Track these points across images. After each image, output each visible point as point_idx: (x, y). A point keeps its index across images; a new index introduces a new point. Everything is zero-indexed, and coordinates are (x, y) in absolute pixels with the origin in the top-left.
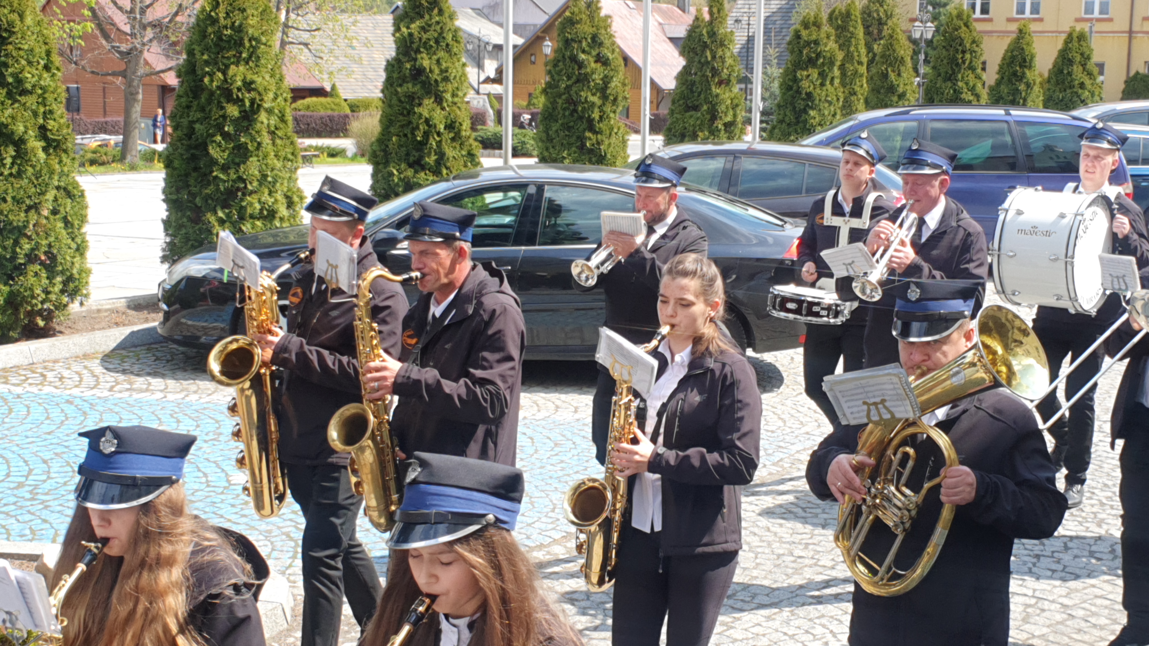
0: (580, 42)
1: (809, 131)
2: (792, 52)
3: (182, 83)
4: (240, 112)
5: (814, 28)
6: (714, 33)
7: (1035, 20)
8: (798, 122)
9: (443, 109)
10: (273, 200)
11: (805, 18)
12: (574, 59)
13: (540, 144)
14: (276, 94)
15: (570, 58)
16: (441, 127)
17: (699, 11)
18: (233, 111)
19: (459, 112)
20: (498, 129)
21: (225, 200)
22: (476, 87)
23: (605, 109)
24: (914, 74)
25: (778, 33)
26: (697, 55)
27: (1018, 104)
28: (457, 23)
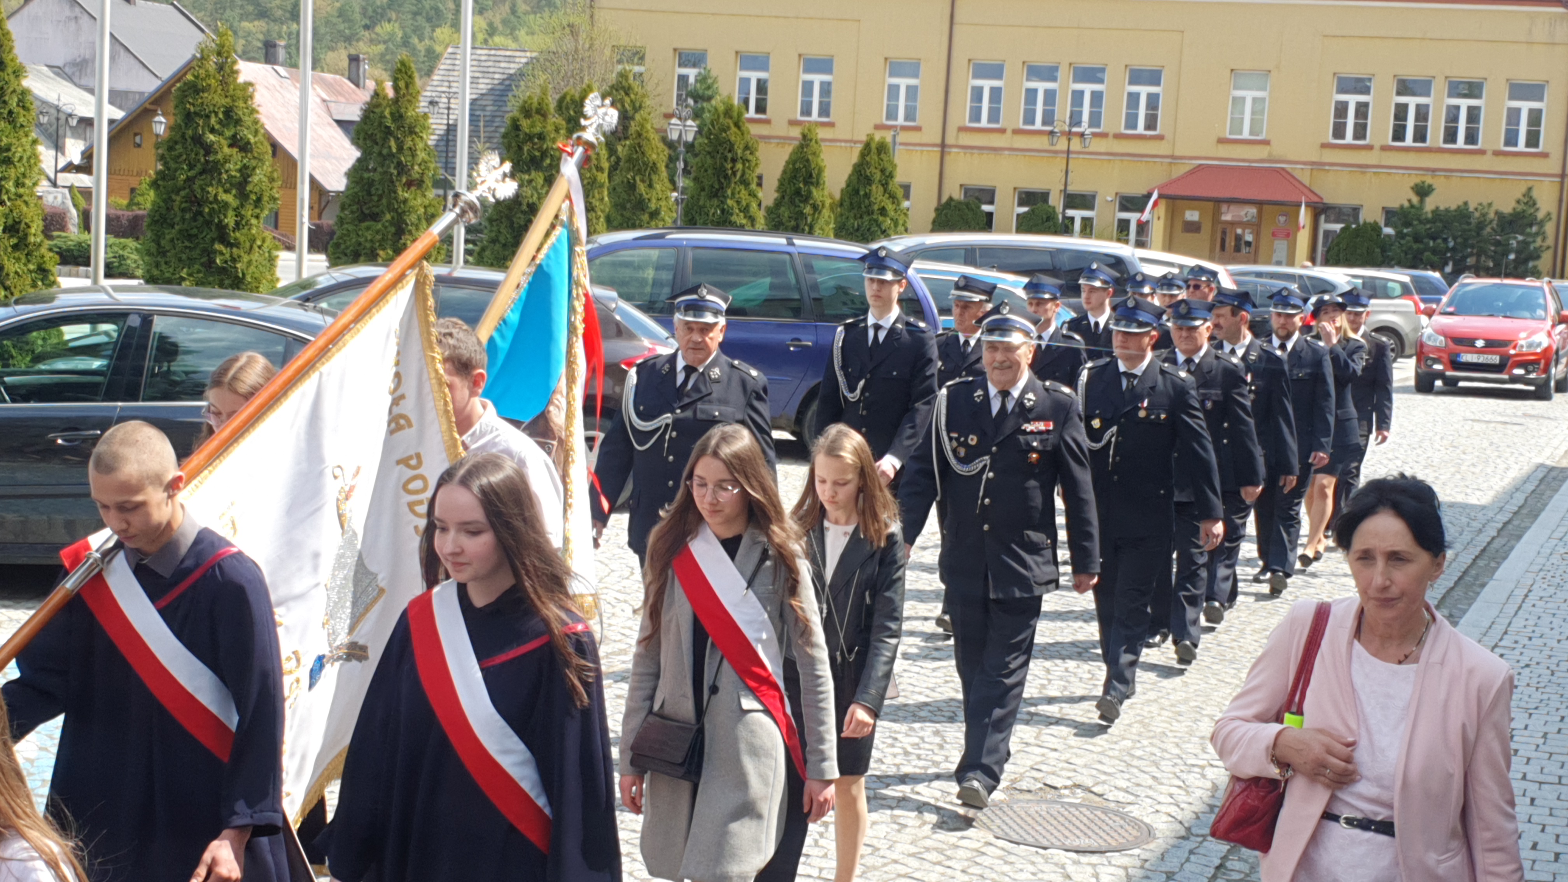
0: (208, 117)
2: (508, 148)
5: (537, 117)
6: (401, 116)
7: (823, 124)
9: (2, 203)
11: (525, 102)
12: (198, 140)
13: (146, 258)
15: (192, 138)
17: (379, 84)
19: (25, 209)
20: (85, 236)
22: (52, 176)
23: (243, 212)
24: (671, 187)
25: (489, 122)
26: (377, 144)
27: (803, 231)
28: (25, 83)
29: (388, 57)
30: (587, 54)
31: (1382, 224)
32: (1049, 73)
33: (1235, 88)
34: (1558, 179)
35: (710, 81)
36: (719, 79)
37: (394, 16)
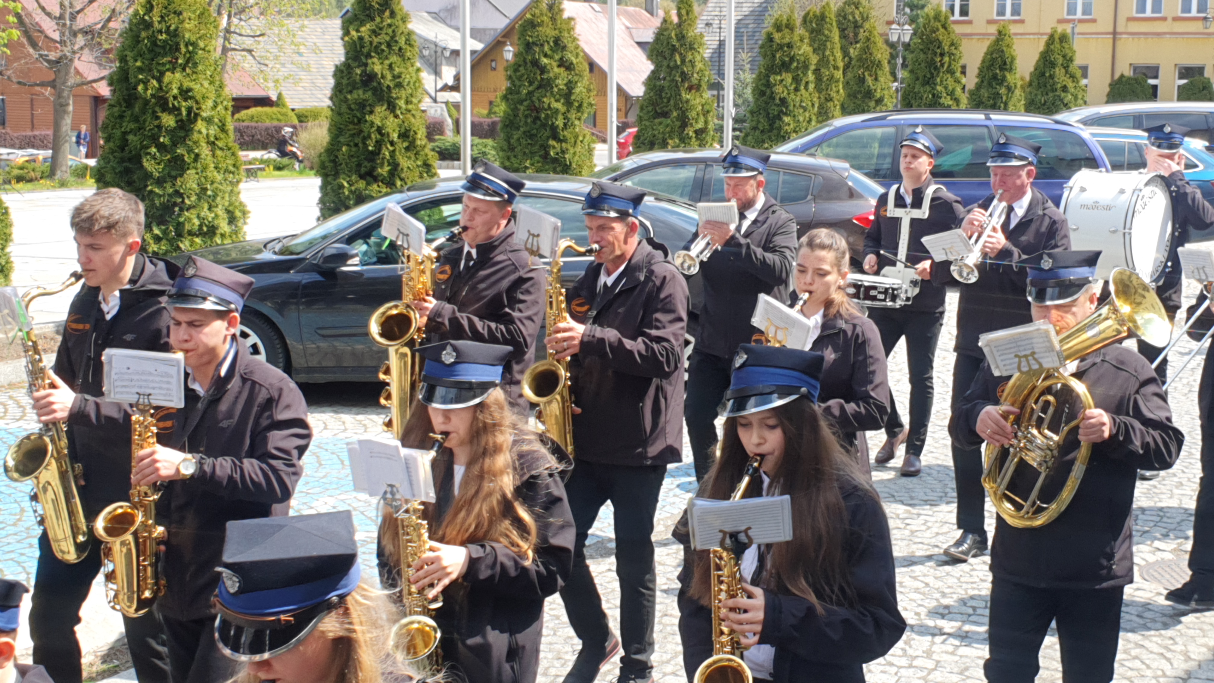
0: (542, 45)
1: (783, 138)
2: (765, 56)
3: (114, 92)
4: (177, 122)
5: (786, 31)
6: (683, 37)
7: (1015, 22)
8: (772, 129)
9: (396, 116)
10: (213, 215)
11: (777, 20)
12: (535, 63)
13: (501, 153)
14: (215, 102)
15: (531, 62)
16: (395, 136)
17: (667, 12)
18: (169, 121)
19: (413, 120)
20: (456, 138)
21: (161, 215)
22: (433, 94)
23: (569, 116)
24: (892, 79)
25: (750, 37)
26: (665, 58)
27: (999, 108)
28: (410, 26)
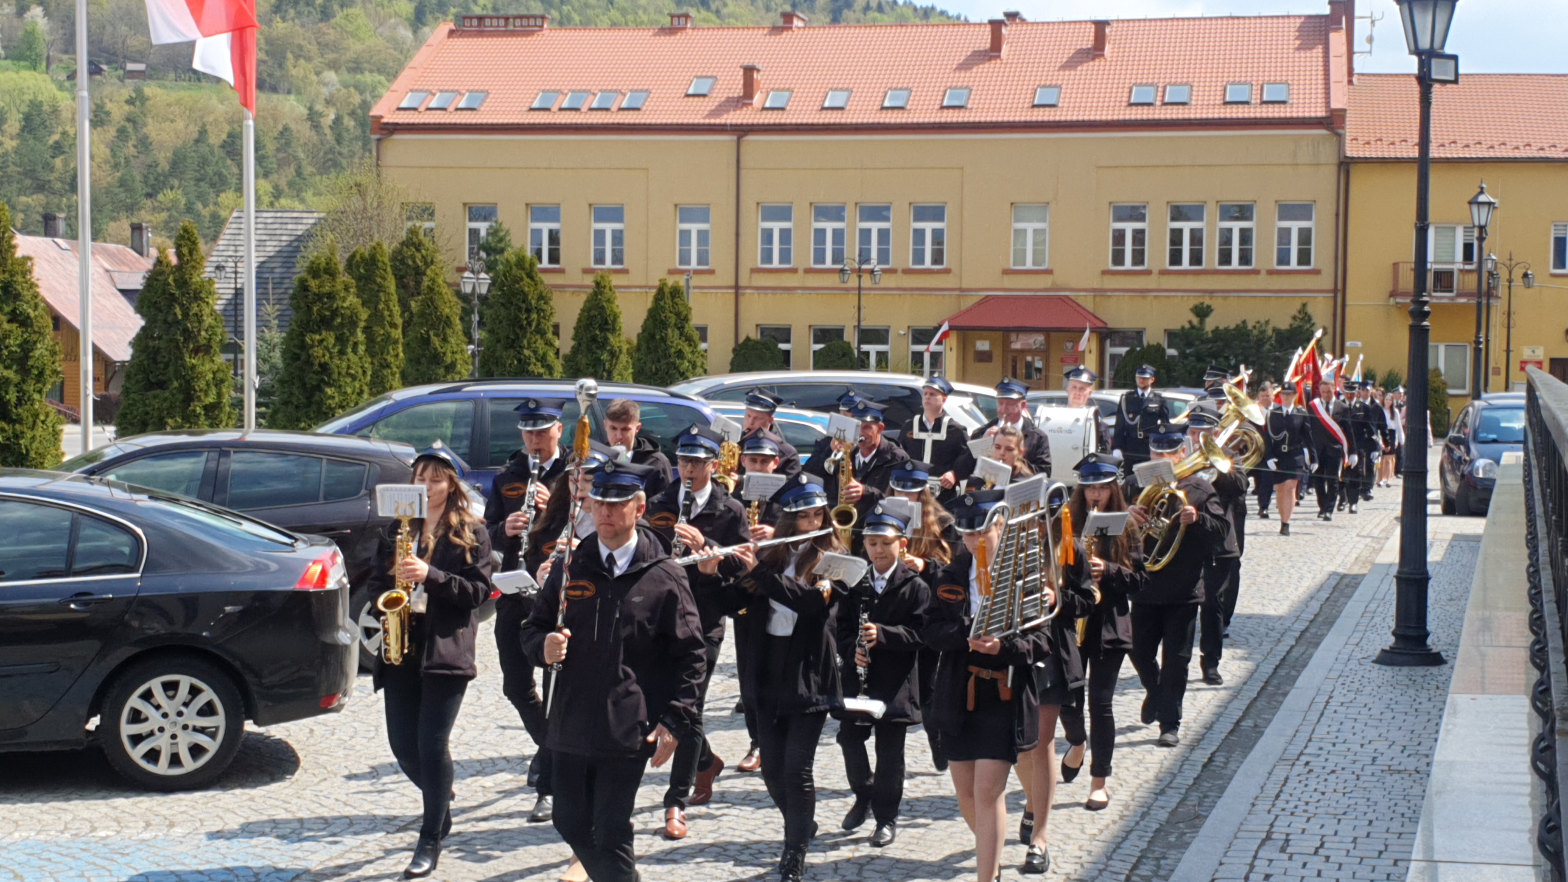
1: (326, 415)
2: (297, 308)
5: (327, 276)
6: (185, 283)
7: (617, 271)
8: (309, 405)
11: (313, 263)
17: (162, 252)
23: (25, 387)
24: (466, 340)
25: (278, 284)
26: (161, 311)
27: (600, 377)
29: (172, 225)
30: (375, 213)
31: (1165, 346)
32: (836, 213)
33: (1016, 221)
34: (1332, 295)
35: (502, 234)
36: (511, 231)
37: (176, 183)
